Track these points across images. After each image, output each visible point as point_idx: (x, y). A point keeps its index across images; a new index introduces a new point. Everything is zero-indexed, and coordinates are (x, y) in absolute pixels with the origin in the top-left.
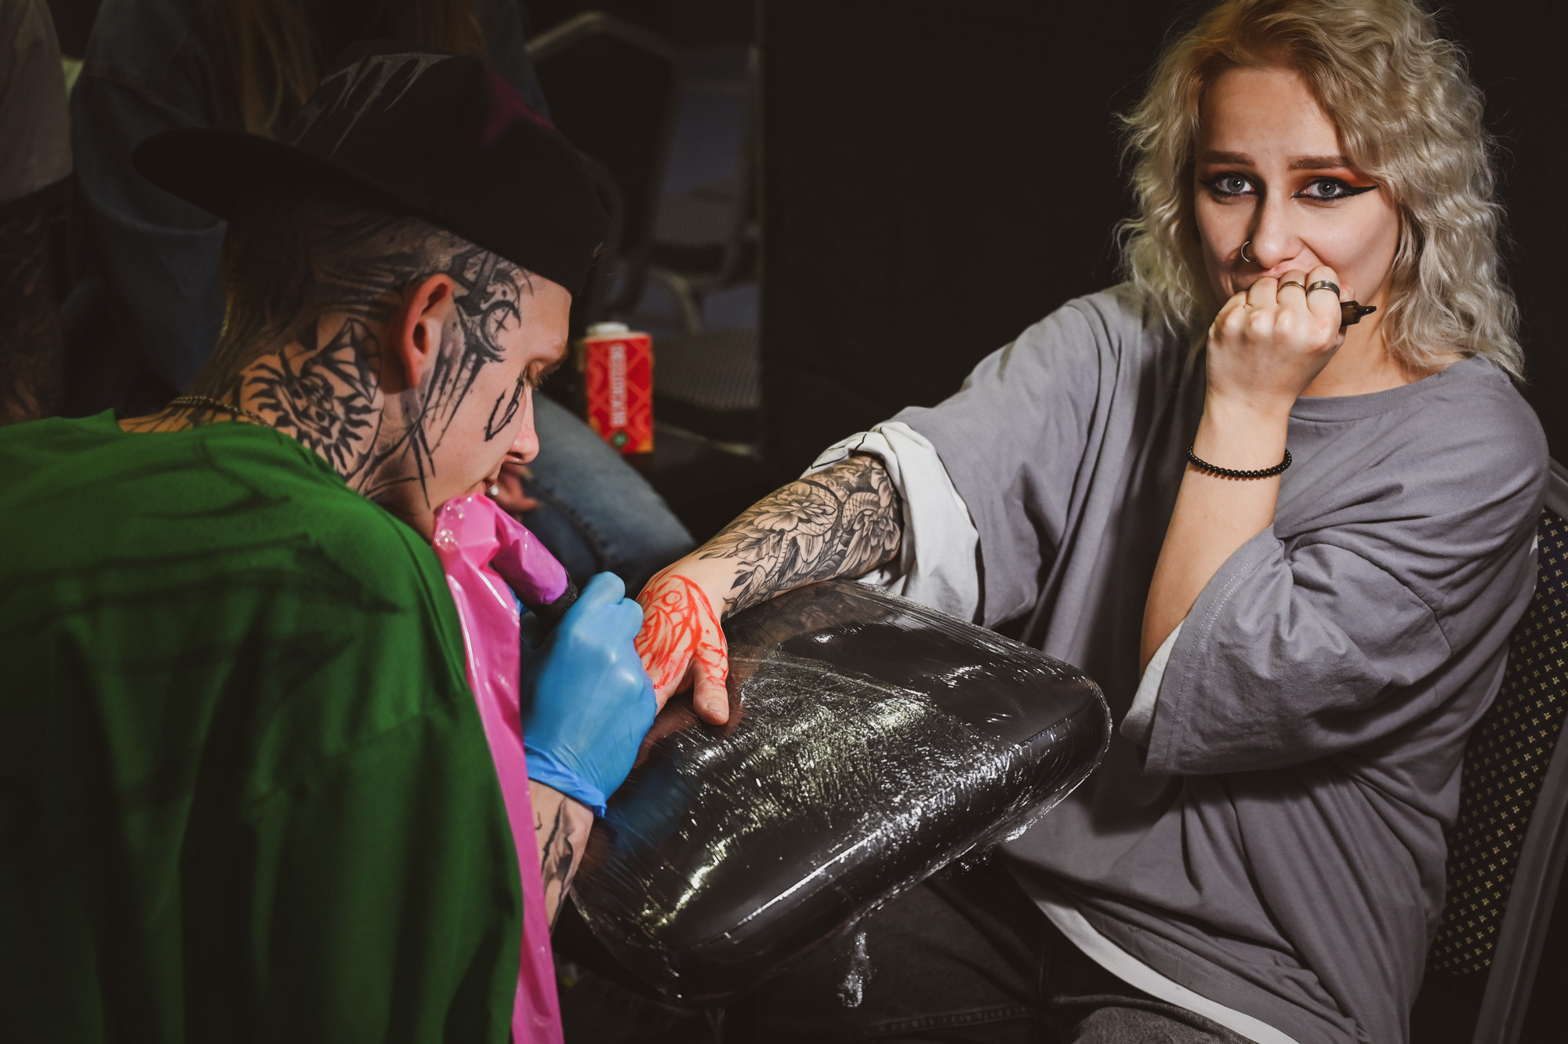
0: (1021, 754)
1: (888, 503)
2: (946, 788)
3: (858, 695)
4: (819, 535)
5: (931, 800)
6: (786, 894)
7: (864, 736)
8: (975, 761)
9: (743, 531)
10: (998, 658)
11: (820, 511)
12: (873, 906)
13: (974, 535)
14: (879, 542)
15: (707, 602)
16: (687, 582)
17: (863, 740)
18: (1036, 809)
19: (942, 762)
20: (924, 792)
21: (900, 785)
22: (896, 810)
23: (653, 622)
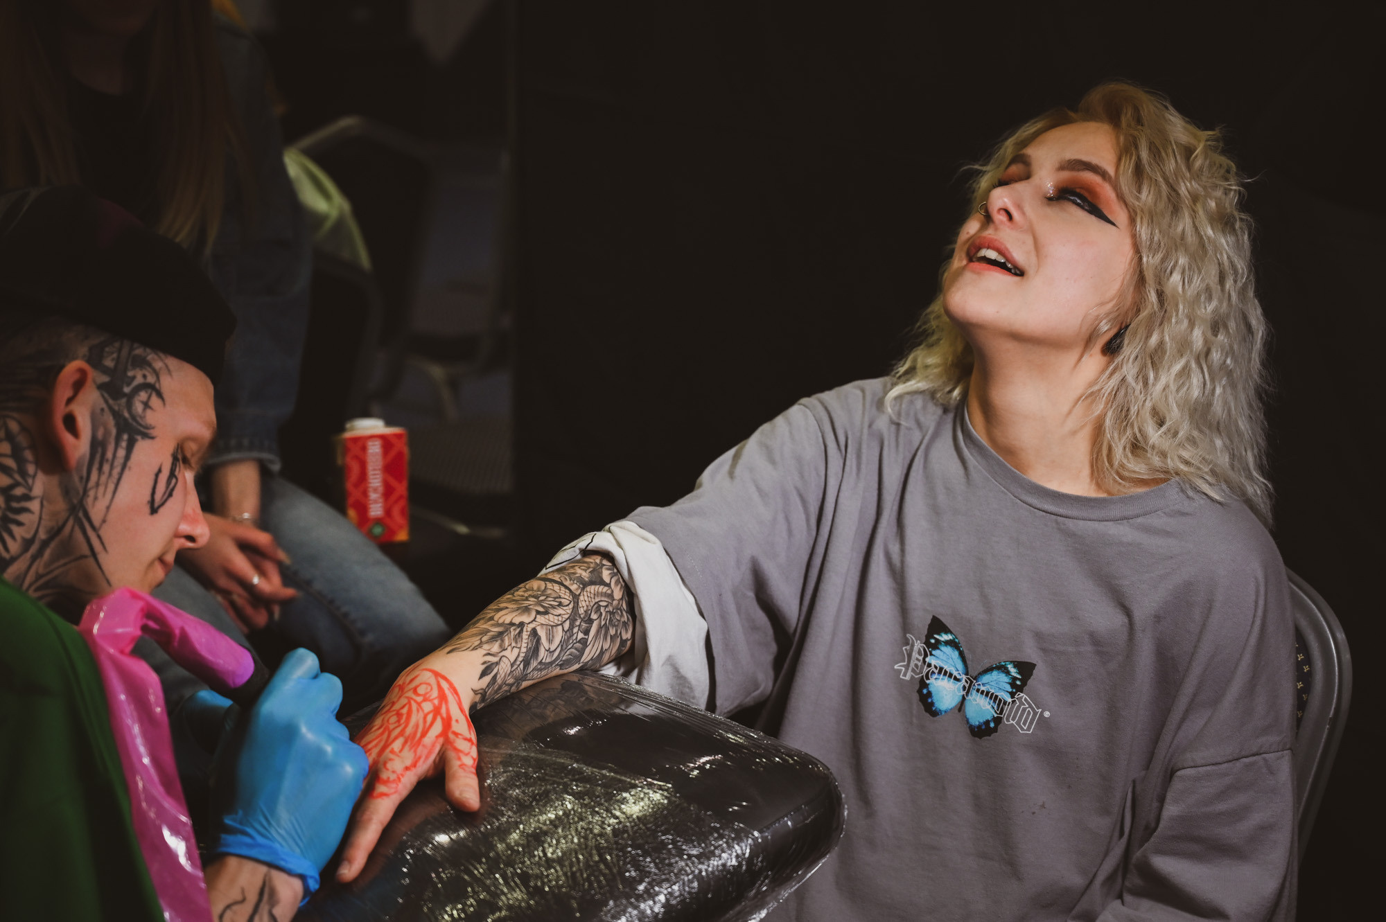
0: (760, 840)
1: (620, 597)
2: (688, 875)
3: (603, 786)
4: (558, 625)
5: (674, 887)
7: (609, 826)
8: (716, 848)
9: (485, 626)
10: (738, 746)
11: (557, 604)
13: (703, 625)
14: (616, 631)
15: (456, 692)
16: (437, 674)
17: (609, 829)
18: (774, 894)
19: (685, 850)
20: (667, 880)
21: (644, 874)
22: (640, 898)
23: (405, 711)
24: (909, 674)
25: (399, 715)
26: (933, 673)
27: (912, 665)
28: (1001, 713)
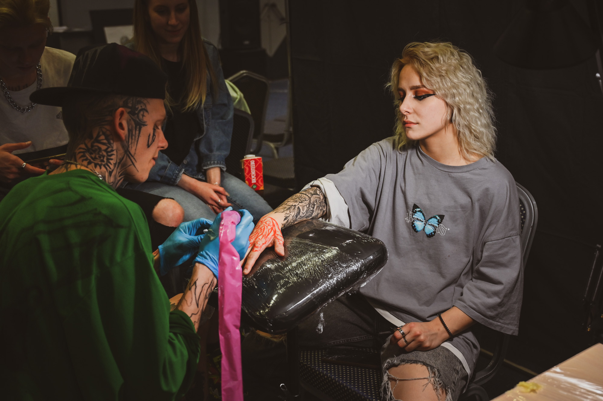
0: (363, 263)
1: (322, 198)
2: (343, 272)
3: (318, 248)
4: (305, 206)
5: (339, 276)
6: (300, 302)
8: (351, 265)
10: (358, 237)
11: (305, 200)
12: (324, 305)
13: (347, 207)
14: (321, 208)
15: (277, 224)
16: (272, 219)
17: (320, 260)
18: (368, 278)
19: (342, 266)
20: (337, 274)
21: (330, 272)
22: (329, 279)
23: (263, 228)
24: (409, 221)
25: (261, 229)
26: (415, 220)
27: (410, 218)
28: (435, 230)
